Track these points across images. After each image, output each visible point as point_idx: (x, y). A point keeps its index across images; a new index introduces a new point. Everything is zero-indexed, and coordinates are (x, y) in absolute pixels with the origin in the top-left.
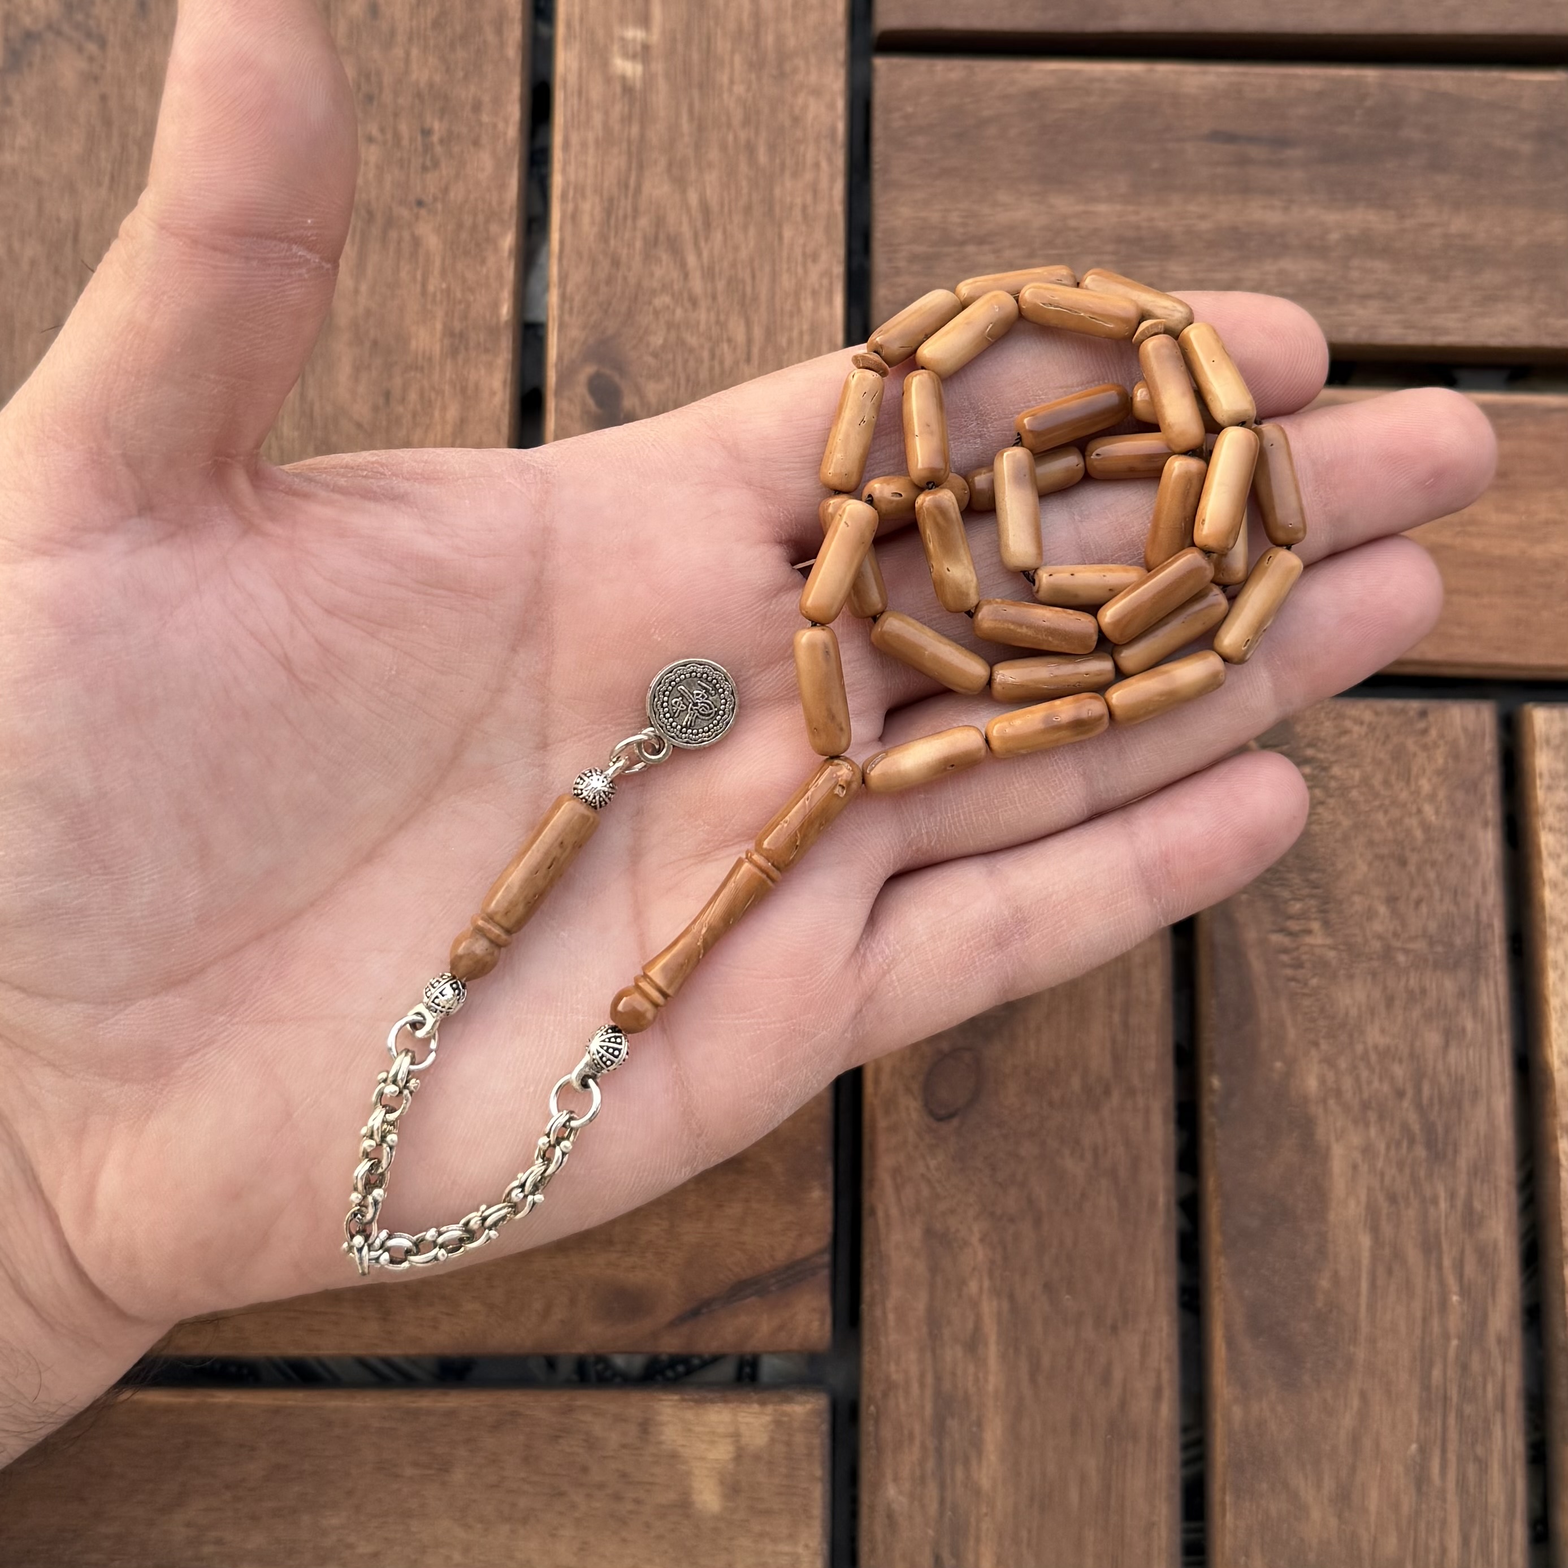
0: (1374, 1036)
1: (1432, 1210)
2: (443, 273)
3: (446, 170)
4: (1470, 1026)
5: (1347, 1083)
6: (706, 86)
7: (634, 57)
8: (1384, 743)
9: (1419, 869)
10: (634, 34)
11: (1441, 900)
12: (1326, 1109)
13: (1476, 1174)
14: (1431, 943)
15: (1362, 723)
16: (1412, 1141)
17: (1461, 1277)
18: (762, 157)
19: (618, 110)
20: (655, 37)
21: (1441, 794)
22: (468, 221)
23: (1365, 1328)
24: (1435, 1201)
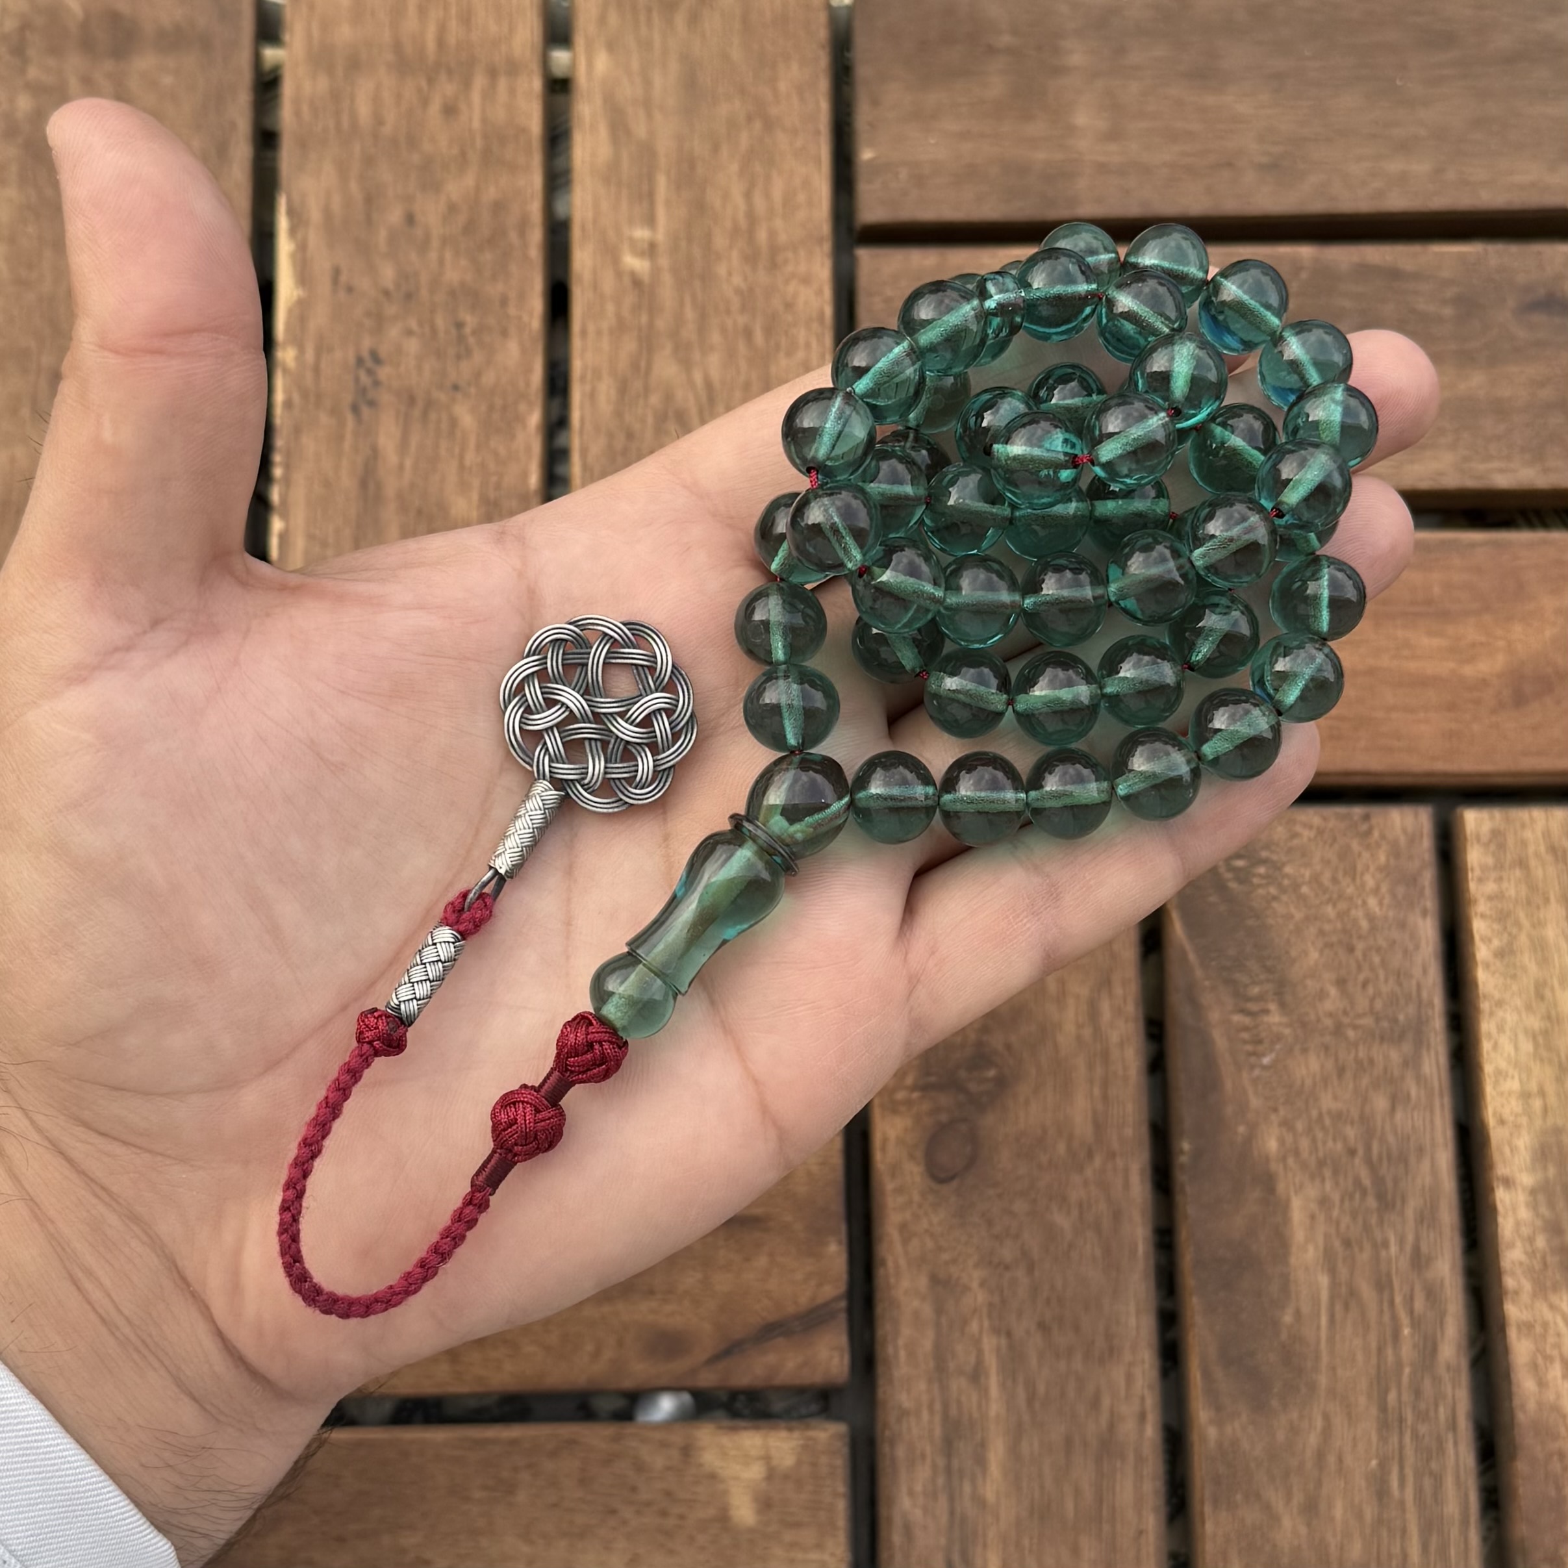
0: (1327, 1102)
1: (1383, 1254)
2: (478, 448)
3: (478, 357)
4: (1413, 1092)
5: (1304, 1144)
6: (707, 277)
7: (641, 254)
8: (1331, 845)
9: (1365, 955)
10: (641, 233)
11: (1386, 981)
12: (1285, 1167)
13: (1422, 1222)
14: (1378, 1020)
15: (1311, 827)
16: (1364, 1193)
17: (1411, 1312)
18: (759, 338)
19: (629, 300)
20: (661, 236)
21: (1384, 888)
22: (498, 402)
23: (1325, 1359)
24: (1386, 1244)
